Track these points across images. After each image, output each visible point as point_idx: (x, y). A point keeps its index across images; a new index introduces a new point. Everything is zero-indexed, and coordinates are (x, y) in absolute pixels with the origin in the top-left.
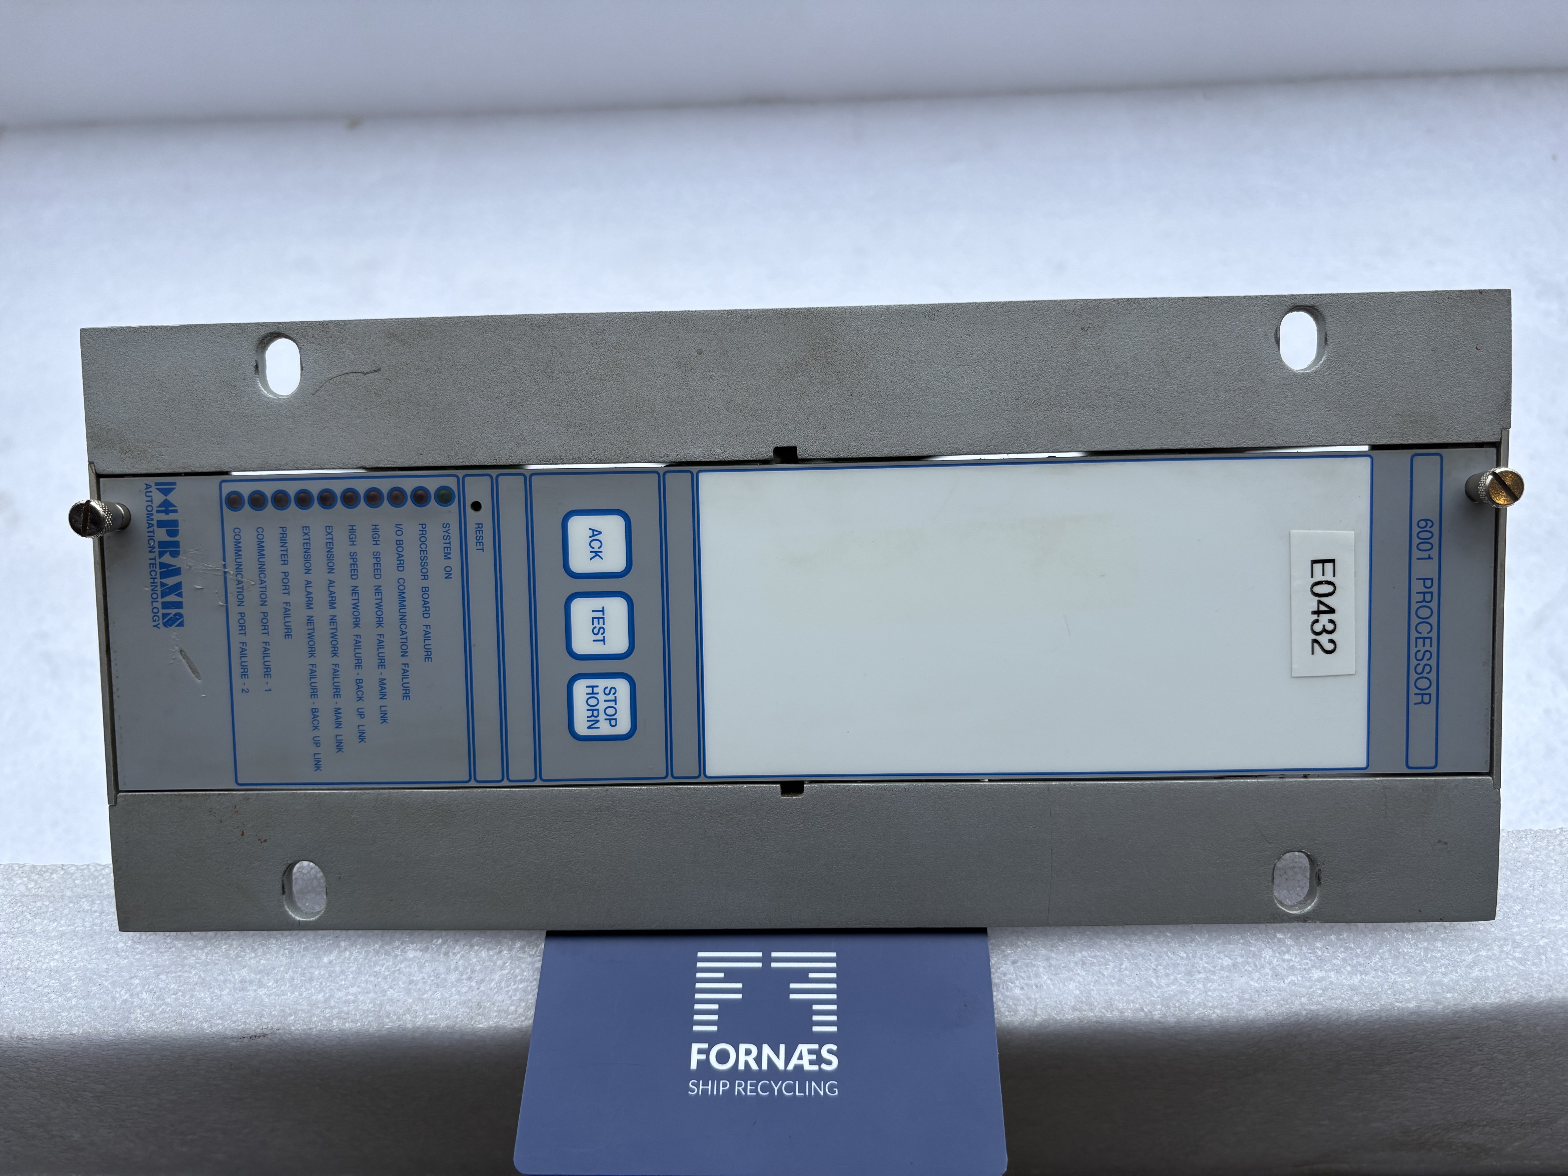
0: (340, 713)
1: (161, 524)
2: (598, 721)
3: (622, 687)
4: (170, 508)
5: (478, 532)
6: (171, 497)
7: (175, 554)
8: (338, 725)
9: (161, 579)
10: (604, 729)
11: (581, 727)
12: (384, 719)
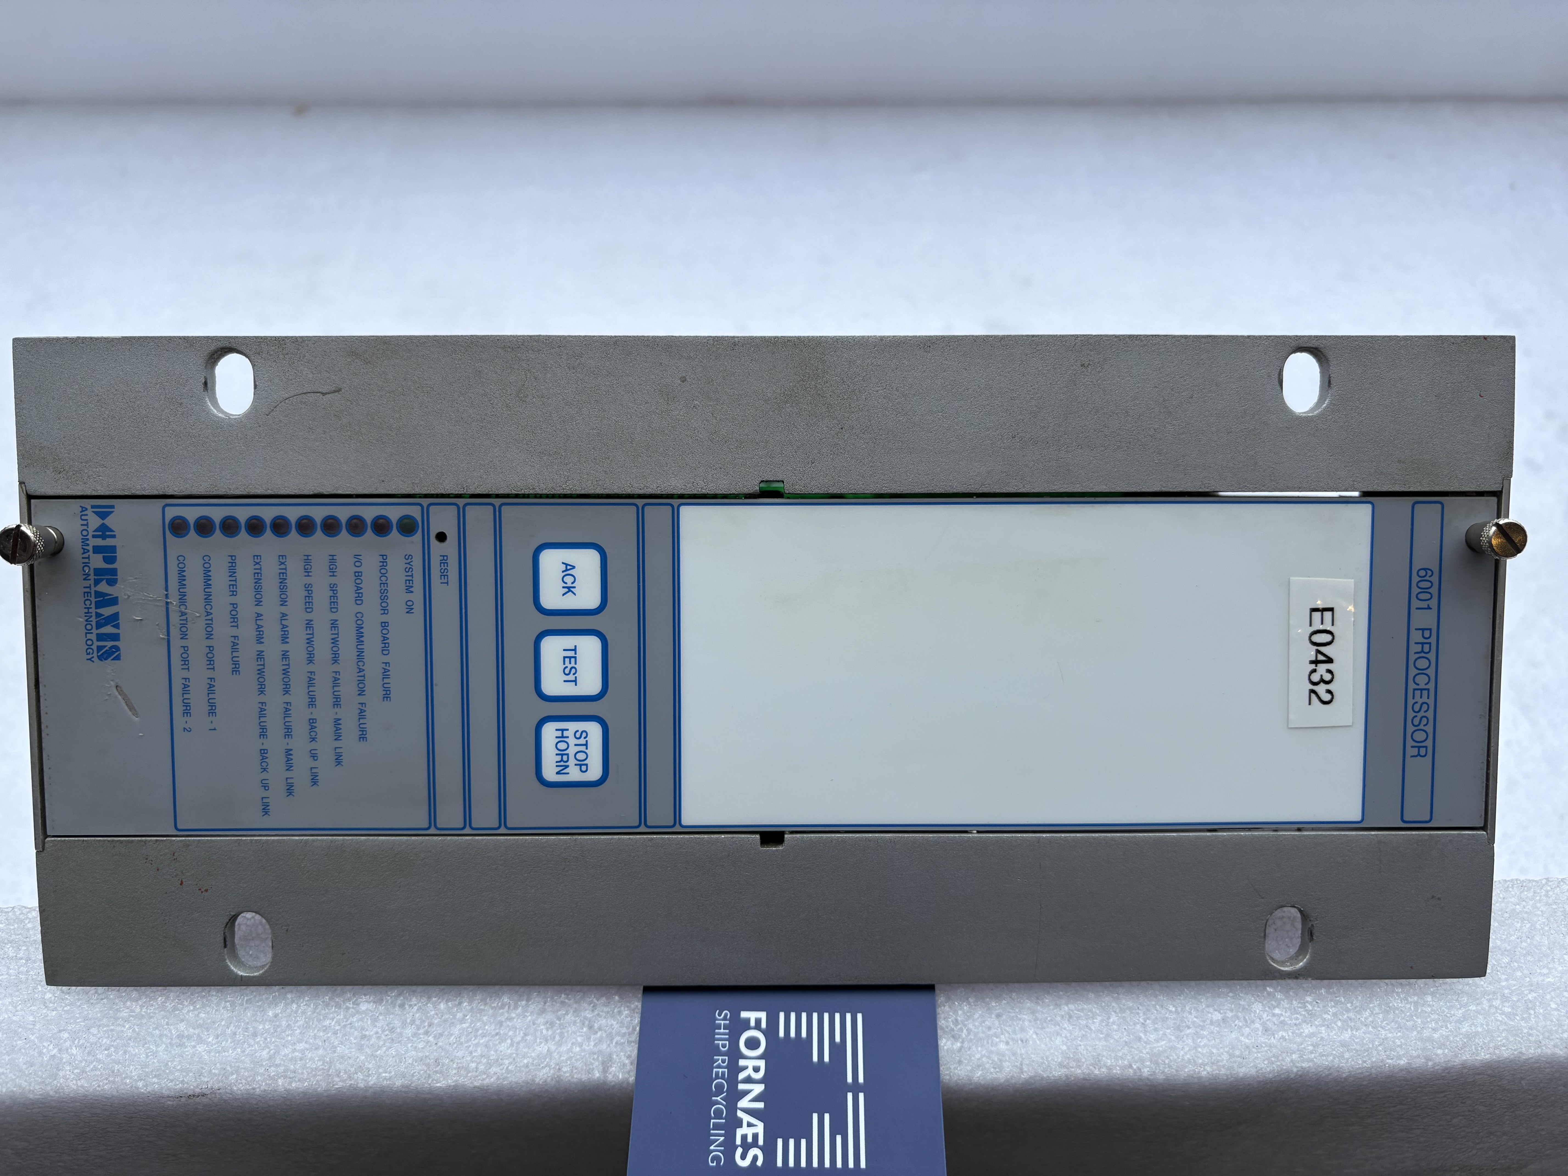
0: (291, 755)
1: (97, 550)
2: (567, 767)
3: (594, 730)
4: (107, 533)
5: (442, 564)
6: (108, 521)
7: (112, 582)
8: (289, 768)
9: (96, 609)
10: (574, 774)
11: (550, 772)
12: (338, 761)
